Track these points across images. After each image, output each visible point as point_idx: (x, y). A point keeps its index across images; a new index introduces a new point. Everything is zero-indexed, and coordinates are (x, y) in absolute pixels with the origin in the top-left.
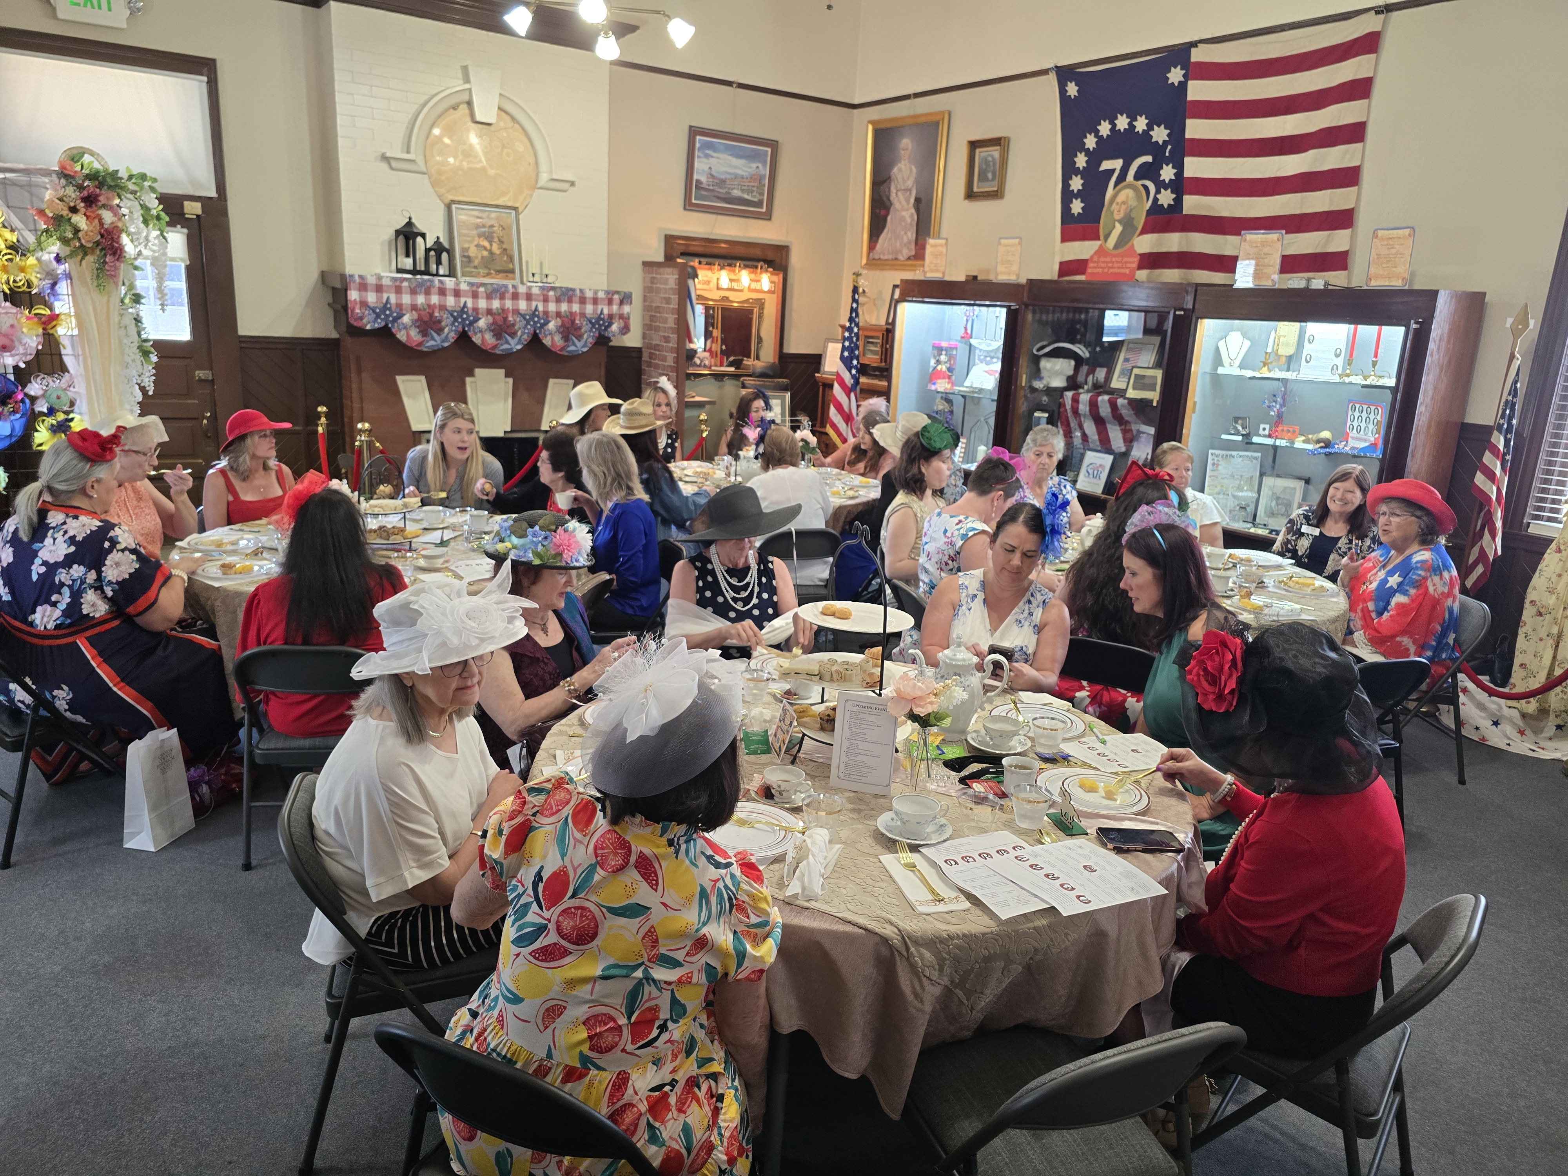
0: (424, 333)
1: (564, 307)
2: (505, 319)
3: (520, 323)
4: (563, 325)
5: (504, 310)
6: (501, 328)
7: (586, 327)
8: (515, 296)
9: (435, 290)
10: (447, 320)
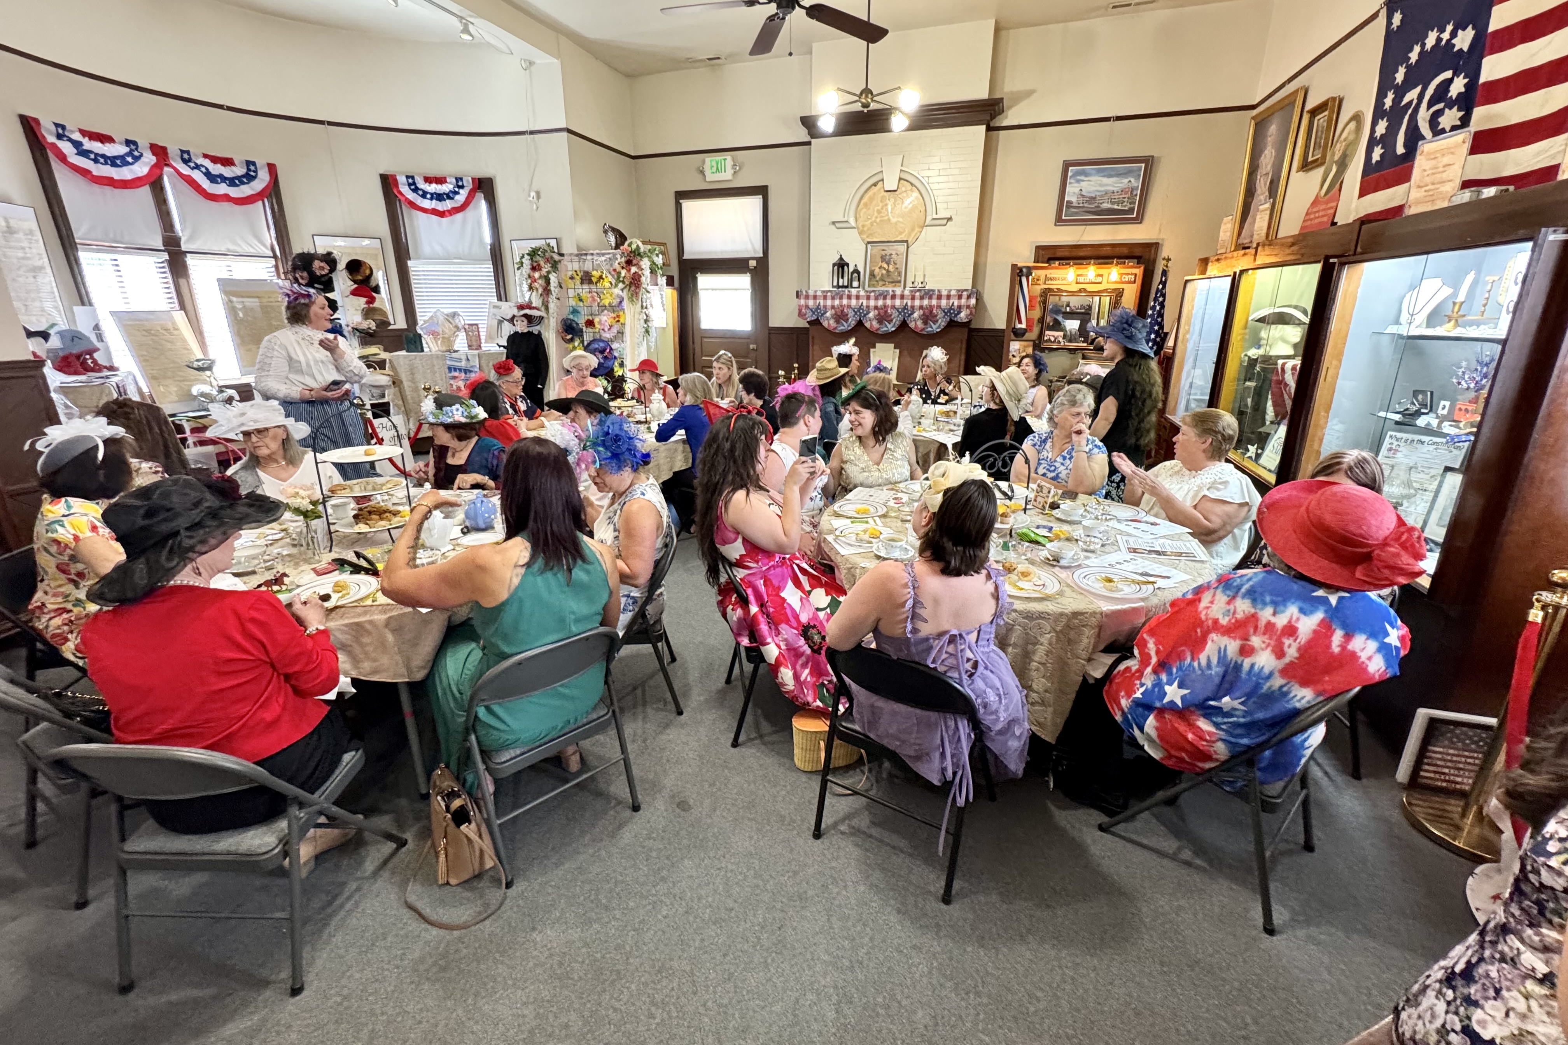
0: (837, 322)
1: (926, 302)
2: (886, 312)
3: (895, 314)
4: (924, 314)
5: (885, 306)
6: (883, 317)
7: (941, 314)
8: (893, 297)
9: (845, 297)
10: (851, 313)
